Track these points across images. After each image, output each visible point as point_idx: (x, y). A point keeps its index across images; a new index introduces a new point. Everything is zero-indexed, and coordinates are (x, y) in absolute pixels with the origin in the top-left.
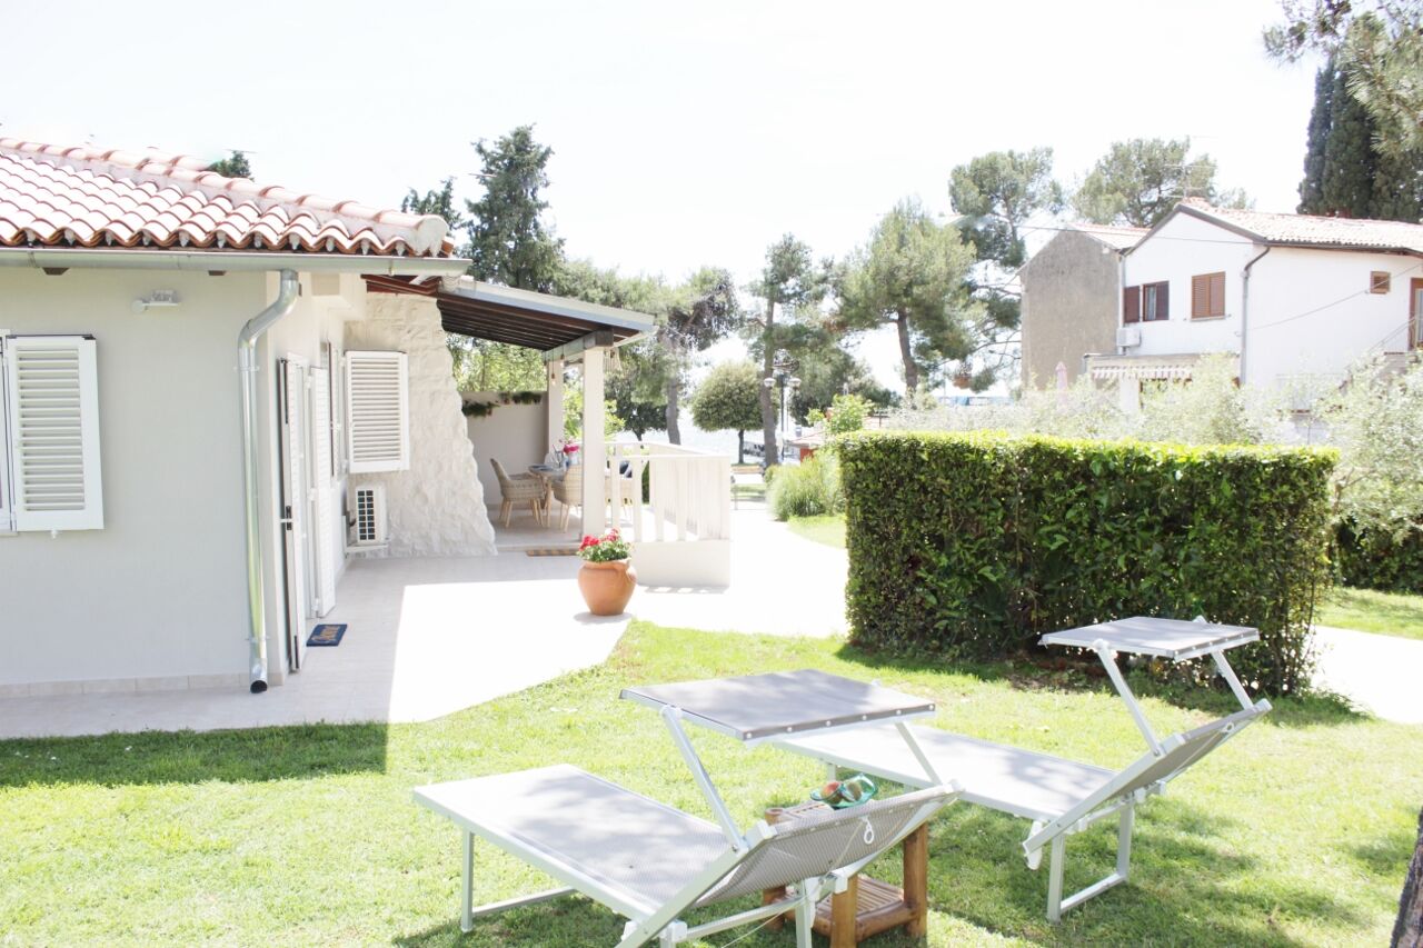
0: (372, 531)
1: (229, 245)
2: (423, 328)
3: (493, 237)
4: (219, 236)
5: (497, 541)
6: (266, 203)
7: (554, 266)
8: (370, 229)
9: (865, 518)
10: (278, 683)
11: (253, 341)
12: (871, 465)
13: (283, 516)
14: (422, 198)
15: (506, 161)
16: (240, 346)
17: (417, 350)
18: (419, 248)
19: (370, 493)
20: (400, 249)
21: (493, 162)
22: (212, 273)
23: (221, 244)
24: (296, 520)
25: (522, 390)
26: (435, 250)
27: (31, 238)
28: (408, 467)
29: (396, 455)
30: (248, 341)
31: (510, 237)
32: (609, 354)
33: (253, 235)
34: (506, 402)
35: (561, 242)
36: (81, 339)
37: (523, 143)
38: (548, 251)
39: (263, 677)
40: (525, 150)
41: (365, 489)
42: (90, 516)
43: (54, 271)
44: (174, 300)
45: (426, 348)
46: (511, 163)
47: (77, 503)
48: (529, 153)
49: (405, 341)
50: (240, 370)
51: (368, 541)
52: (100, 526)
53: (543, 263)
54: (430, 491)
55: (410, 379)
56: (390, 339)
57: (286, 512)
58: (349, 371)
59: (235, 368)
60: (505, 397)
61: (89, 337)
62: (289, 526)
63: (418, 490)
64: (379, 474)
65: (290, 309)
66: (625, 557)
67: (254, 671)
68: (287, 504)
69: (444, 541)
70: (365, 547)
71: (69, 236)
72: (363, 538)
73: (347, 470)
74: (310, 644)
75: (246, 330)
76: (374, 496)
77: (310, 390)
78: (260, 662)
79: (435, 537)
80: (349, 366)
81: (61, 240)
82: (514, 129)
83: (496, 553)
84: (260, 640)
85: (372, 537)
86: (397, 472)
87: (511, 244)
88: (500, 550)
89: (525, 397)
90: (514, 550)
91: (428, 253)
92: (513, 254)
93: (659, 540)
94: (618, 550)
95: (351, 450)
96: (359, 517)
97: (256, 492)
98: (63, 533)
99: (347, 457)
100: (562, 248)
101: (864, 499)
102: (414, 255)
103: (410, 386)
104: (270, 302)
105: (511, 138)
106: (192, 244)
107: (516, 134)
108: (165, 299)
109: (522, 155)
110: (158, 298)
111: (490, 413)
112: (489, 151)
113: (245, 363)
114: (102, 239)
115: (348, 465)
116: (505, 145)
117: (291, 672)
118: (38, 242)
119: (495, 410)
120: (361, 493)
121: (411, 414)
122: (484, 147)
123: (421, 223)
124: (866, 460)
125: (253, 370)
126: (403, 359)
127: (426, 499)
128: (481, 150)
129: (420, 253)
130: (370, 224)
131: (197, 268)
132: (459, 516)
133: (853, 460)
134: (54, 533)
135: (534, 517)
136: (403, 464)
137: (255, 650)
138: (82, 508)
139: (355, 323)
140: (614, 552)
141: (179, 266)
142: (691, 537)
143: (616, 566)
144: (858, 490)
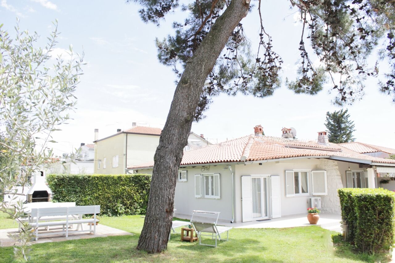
4: (224, 160)
11: (233, 174)
19: (311, 199)
28: (327, 194)
29: (325, 192)
43: (214, 166)
45: (330, 169)
47: (218, 195)
49: (326, 168)
52: (220, 198)
55: (327, 176)
56: (324, 168)
58: (312, 175)
59: (231, 178)
63: (330, 199)
64: (319, 195)
69: (335, 211)
73: (312, 194)
80: (312, 174)
84: (233, 216)
86: (324, 195)
95: (313, 190)
96: (309, 204)
99: (312, 192)
126: (325, 172)
127: (331, 201)
134: (217, 199)
136: (326, 194)
137: (233, 218)
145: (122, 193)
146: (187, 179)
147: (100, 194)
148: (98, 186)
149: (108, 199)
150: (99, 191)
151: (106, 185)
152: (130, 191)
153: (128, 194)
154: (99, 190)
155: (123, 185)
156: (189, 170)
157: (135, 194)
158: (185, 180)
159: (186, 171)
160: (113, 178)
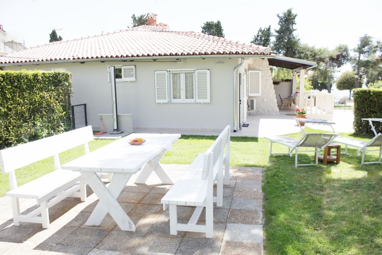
0: (253, 108)
1: (233, 53)
2: (265, 65)
3: (282, 39)
4: (231, 52)
5: (279, 112)
6: (238, 45)
7: (297, 46)
8: (257, 50)
9: (358, 107)
10: (238, 131)
11: (236, 70)
12: (360, 95)
13: (240, 102)
14: (263, 30)
15: (285, 19)
16: (234, 71)
17: (263, 70)
18: (266, 53)
19: (253, 100)
20: (262, 54)
21: (282, 19)
22: (230, 58)
23: (231, 53)
24: (242, 102)
25: (287, 79)
26: (269, 54)
27: (201, 53)
28: (261, 95)
29: (258, 92)
30: (235, 70)
31: (286, 39)
32: (306, 71)
33: (237, 52)
34: (283, 81)
35: (299, 39)
36: (207, 70)
37: (290, 13)
38: (296, 42)
39: (236, 130)
40: (290, 15)
41: (252, 99)
42: (208, 100)
43: (204, 59)
44: (223, 63)
45: (265, 70)
46: (286, 19)
47: (206, 98)
48: (291, 16)
49: (261, 68)
50: (233, 76)
51: (252, 110)
52: (209, 102)
53: (294, 45)
54: (265, 101)
55: (262, 76)
56: (258, 68)
57: (240, 101)
58: (249, 75)
59: (233, 75)
60: (283, 80)
61: (209, 70)
62: (241, 103)
63: (263, 100)
64: (254, 96)
65: (243, 65)
66: (305, 114)
67: (234, 128)
68: (240, 99)
69: (268, 111)
70: (251, 111)
71: (207, 53)
72: (251, 109)
73: (248, 95)
74: (243, 126)
75: (235, 68)
76: (254, 101)
77: (243, 79)
78: (235, 127)
79: (266, 110)
80: (249, 73)
81: (206, 54)
82: (287, 10)
83: (279, 114)
84: (235, 123)
85: (253, 109)
86: (258, 96)
87: (286, 41)
88: (280, 114)
89: (287, 80)
90: (283, 114)
91: (267, 54)
92: (287, 43)
93: (316, 113)
94: (304, 112)
95: (249, 91)
96: (251, 105)
97: (235, 97)
98: (203, 103)
99: (248, 93)
100: (299, 41)
101: (358, 103)
102: (265, 55)
103: (262, 78)
104: (239, 64)
105: (287, 12)
106: (226, 53)
107: (288, 11)
108: (221, 63)
109: (290, 17)
110: (220, 63)
111: (279, 84)
112: (280, 16)
113: (234, 74)
114: (212, 53)
115: (248, 94)
116: (285, 14)
117: (240, 130)
118: (202, 54)
119: (280, 83)
120: (251, 100)
121: (262, 84)
122: (279, 15)
123: (266, 49)
124: (358, 95)
125: (236, 75)
126: (260, 72)
127: (264, 102)
128: (278, 16)
129: (266, 54)
130: (257, 49)
131: (227, 58)
132: (271, 106)
133: (356, 94)
134: (202, 103)
135: (288, 108)
136: (260, 94)
137: (234, 125)
138: (207, 99)
139: (250, 64)
140: (303, 113)
141: (225, 58)
142: (324, 113)
143: (303, 115)
144: (357, 101)
145: (40, 104)
146: (136, 77)
147: (10, 106)
148: (5, 93)
149: (21, 116)
150: (7, 102)
151: (18, 90)
152: (49, 100)
153: (47, 104)
154: (7, 100)
155: (41, 90)
156: (137, 64)
157: (55, 104)
158: (133, 79)
159: (134, 67)
160: (27, 78)
